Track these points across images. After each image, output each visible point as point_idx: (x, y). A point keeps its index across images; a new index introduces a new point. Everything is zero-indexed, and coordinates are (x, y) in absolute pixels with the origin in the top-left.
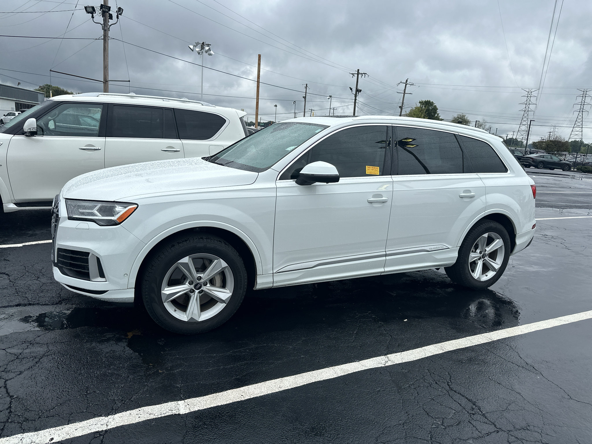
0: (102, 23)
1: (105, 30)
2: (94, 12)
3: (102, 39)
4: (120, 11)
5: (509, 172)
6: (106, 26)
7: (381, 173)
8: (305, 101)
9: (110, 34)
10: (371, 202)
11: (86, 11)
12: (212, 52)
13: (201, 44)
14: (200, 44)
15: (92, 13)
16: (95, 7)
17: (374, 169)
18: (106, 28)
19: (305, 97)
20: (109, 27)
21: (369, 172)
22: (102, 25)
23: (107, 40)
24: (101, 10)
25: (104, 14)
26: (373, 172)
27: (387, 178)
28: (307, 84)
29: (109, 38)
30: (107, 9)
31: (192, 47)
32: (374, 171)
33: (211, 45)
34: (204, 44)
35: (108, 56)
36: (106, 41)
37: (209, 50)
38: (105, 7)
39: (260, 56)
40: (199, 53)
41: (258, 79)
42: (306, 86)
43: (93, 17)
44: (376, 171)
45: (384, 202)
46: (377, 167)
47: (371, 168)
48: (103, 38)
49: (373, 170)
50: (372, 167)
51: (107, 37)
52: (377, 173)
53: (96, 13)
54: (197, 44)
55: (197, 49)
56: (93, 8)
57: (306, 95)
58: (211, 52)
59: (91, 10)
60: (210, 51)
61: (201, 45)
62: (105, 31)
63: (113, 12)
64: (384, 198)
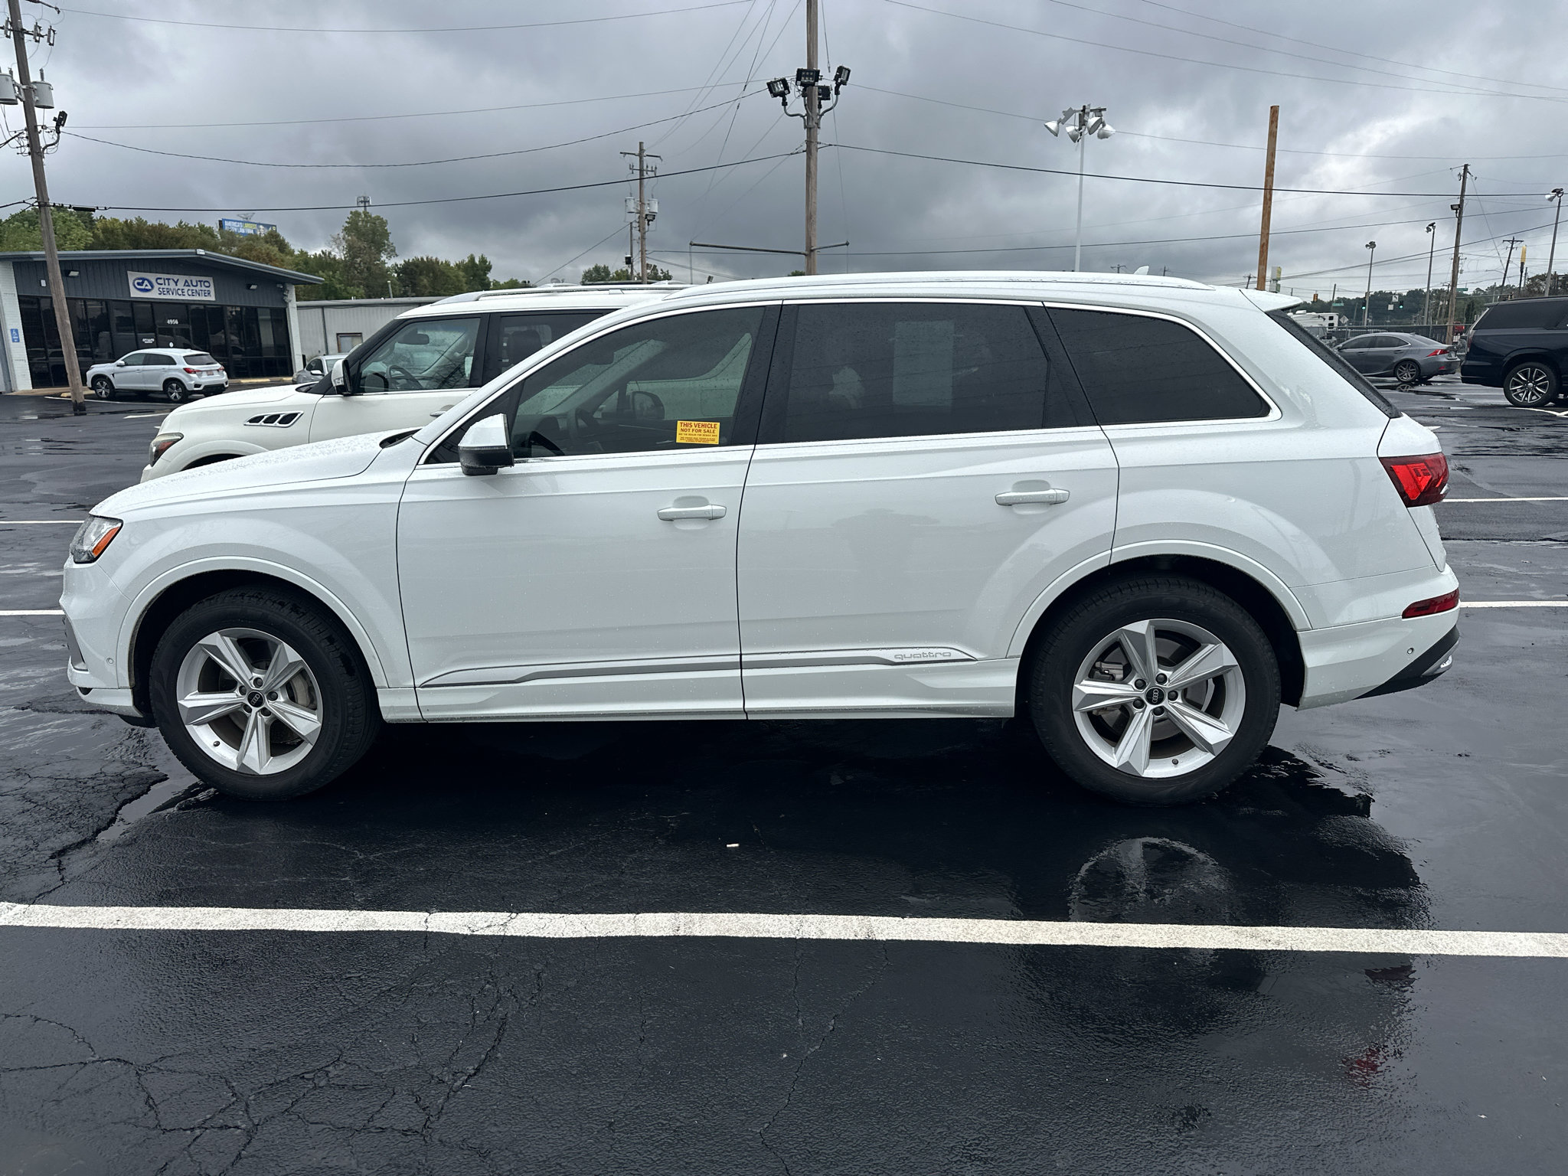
0: (804, 113)
1: (810, 128)
2: (786, 92)
3: (804, 151)
4: (842, 76)
5: (1275, 413)
6: (813, 119)
7: (725, 440)
8: (1460, 218)
9: (821, 136)
10: (669, 519)
11: (771, 92)
12: (1108, 128)
13: (1078, 111)
14: (1077, 114)
15: (782, 95)
16: (787, 79)
17: (702, 429)
18: (811, 124)
19: (1460, 206)
20: (820, 118)
21: (688, 436)
22: (803, 117)
23: (813, 151)
24: (799, 82)
25: (806, 90)
26: (697, 438)
27: (741, 453)
28: (1466, 166)
29: (819, 146)
30: (812, 76)
31: (1053, 125)
32: (702, 433)
33: (1105, 109)
34: (1086, 111)
35: (816, 190)
36: (811, 154)
37: (1101, 122)
38: (807, 73)
39: (1274, 111)
40: (1074, 139)
41: (1269, 178)
42: (1462, 172)
43: (785, 104)
44: (707, 434)
45: (713, 518)
46: (713, 423)
47: (693, 427)
48: (805, 147)
49: (700, 431)
50: (696, 423)
51: (813, 144)
52: (713, 440)
53: (789, 92)
54: (1068, 114)
55: (1070, 129)
56: (784, 82)
57: (1462, 201)
58: (1105, 128)
59: (778, 89)
60: (1104, 126)
61: (1080, 115)
62: (810, 131)
63: (827, 80)
64: (708, 508)
